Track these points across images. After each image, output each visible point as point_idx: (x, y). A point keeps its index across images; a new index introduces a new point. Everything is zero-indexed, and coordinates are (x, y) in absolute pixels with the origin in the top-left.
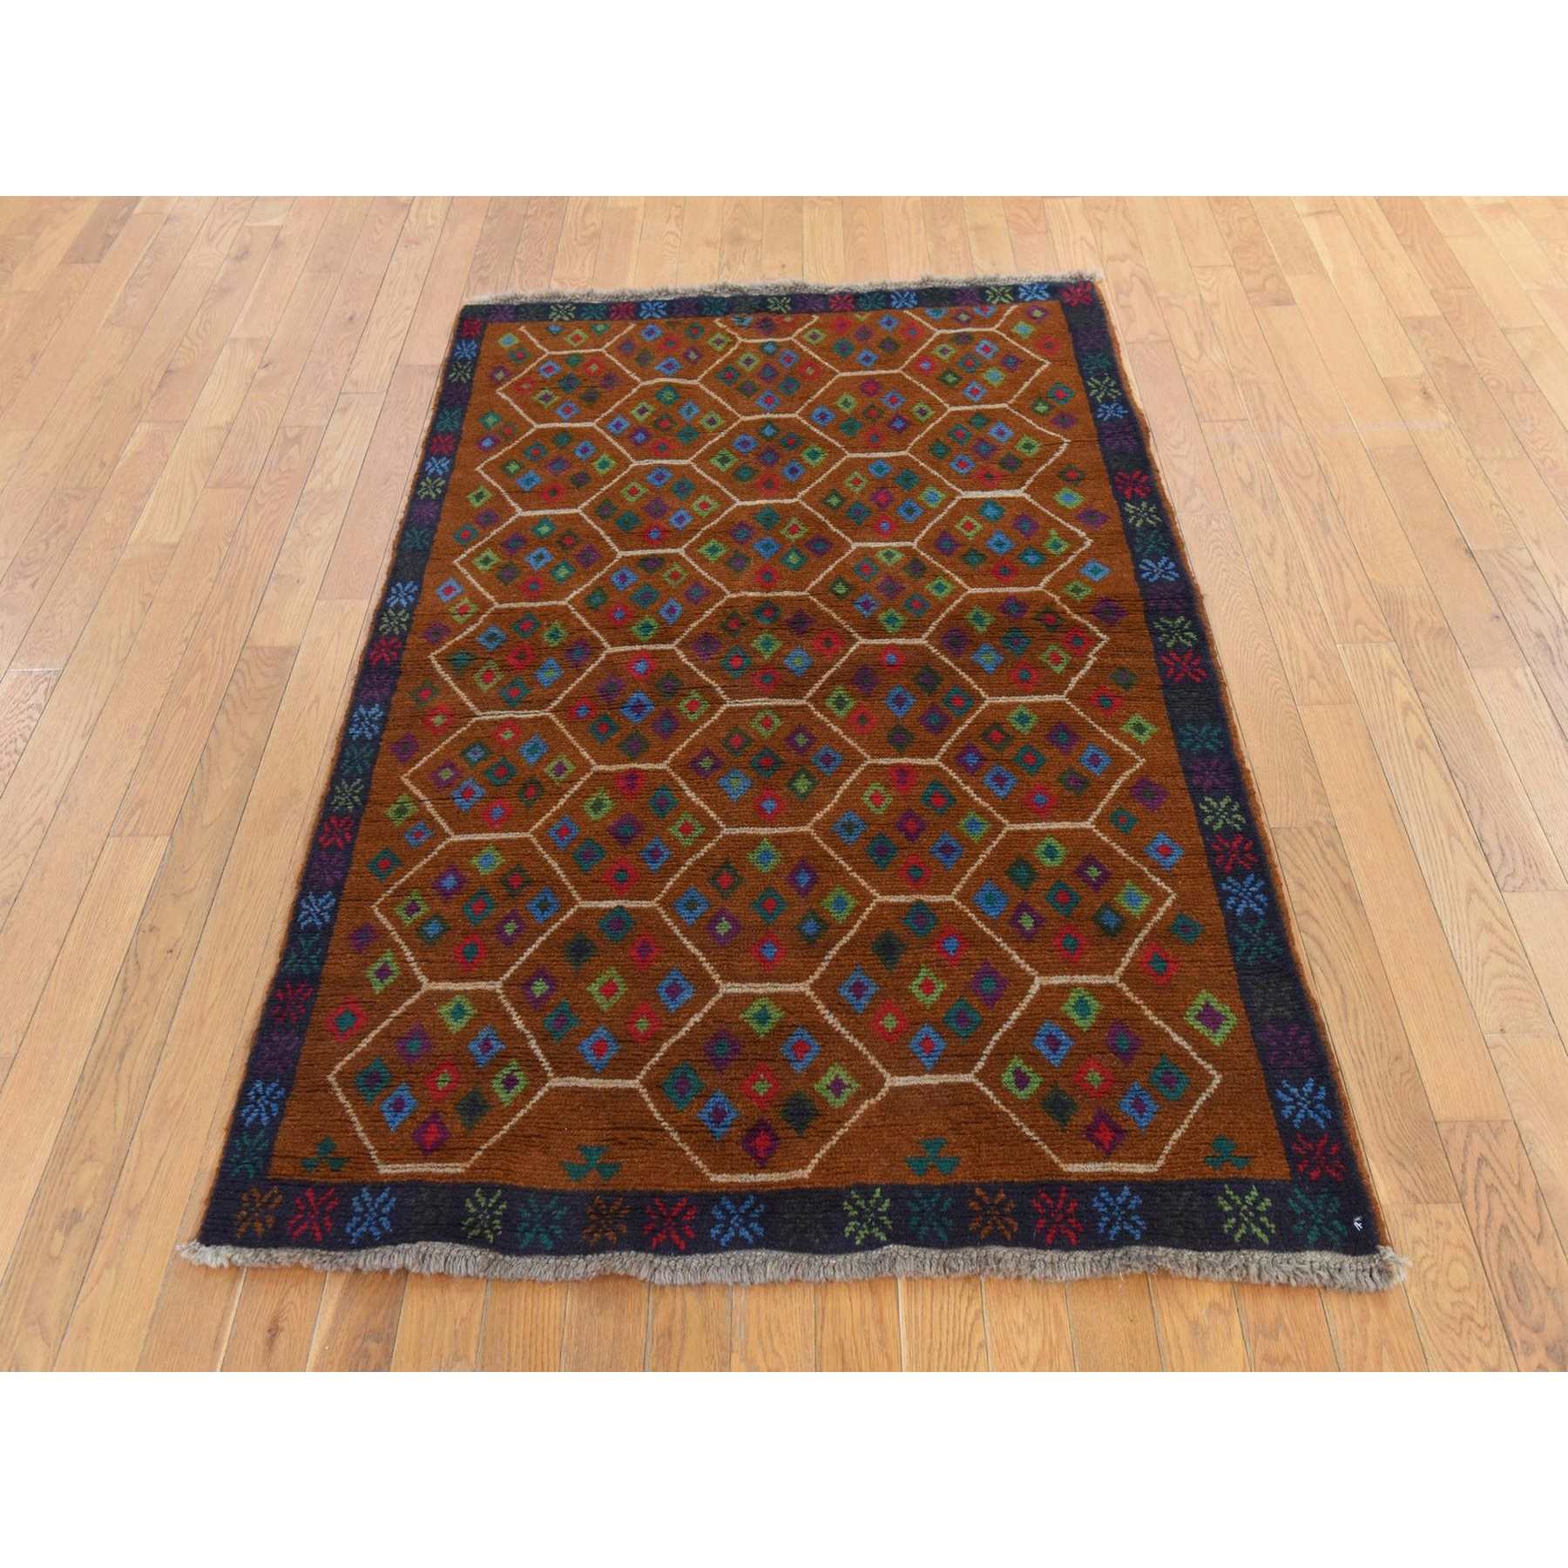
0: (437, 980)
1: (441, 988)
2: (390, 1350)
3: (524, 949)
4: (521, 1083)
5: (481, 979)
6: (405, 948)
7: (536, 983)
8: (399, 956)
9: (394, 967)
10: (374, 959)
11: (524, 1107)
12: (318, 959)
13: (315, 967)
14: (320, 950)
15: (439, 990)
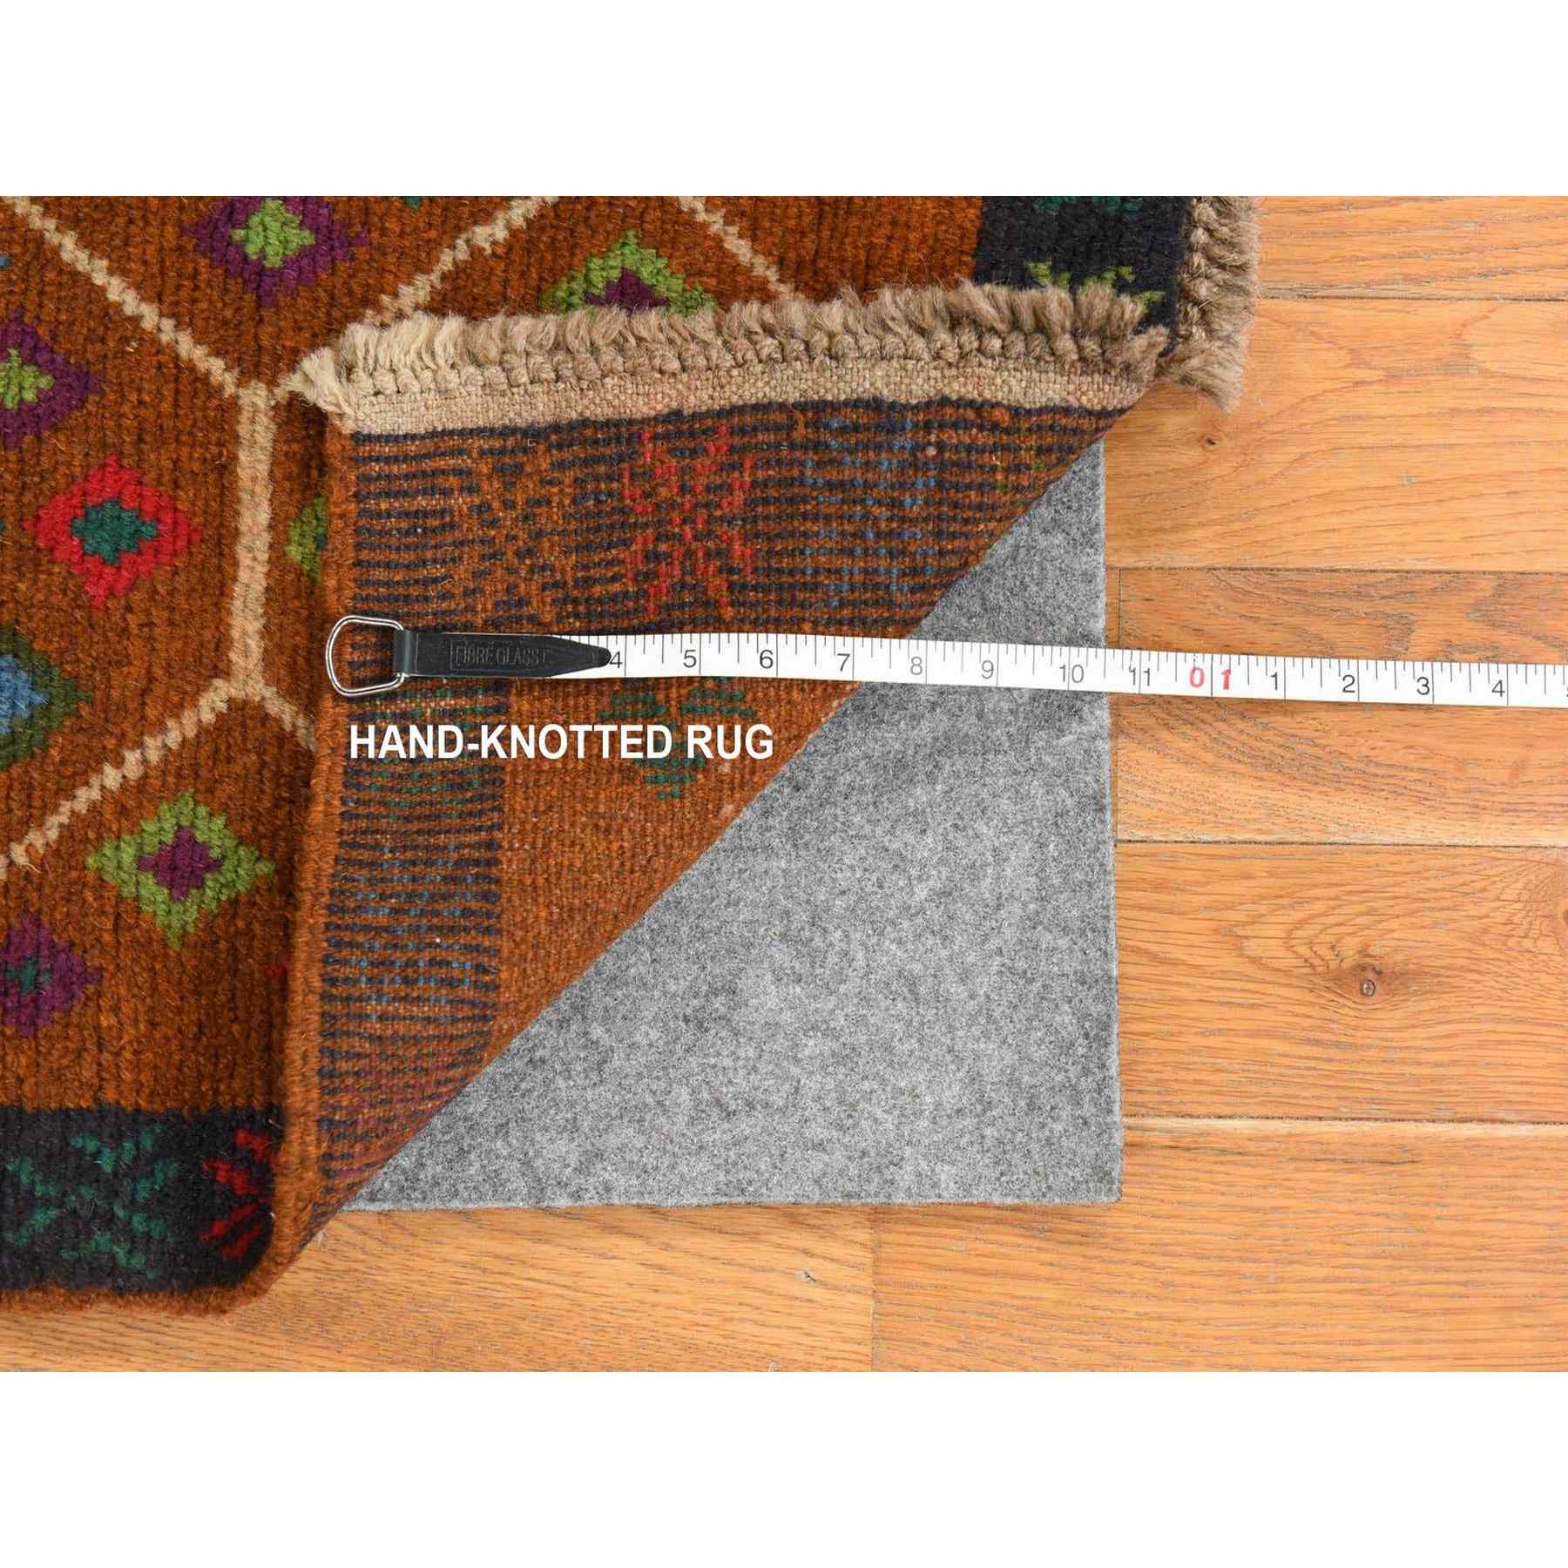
0: (222, 643)
1: (254, 626)
2: (1431, 582)
3: (109, 314)
4: (631, 261)
5: (224, 469)
6: (86, 796)
7: (252, 250)
8: (123, 811)
9: (159, 829)
10: (125, 912)
11: (719, 241)
12: (118, 1139)
13: (147, 1143)
14: (77, 1142)
15: (266, 632)
